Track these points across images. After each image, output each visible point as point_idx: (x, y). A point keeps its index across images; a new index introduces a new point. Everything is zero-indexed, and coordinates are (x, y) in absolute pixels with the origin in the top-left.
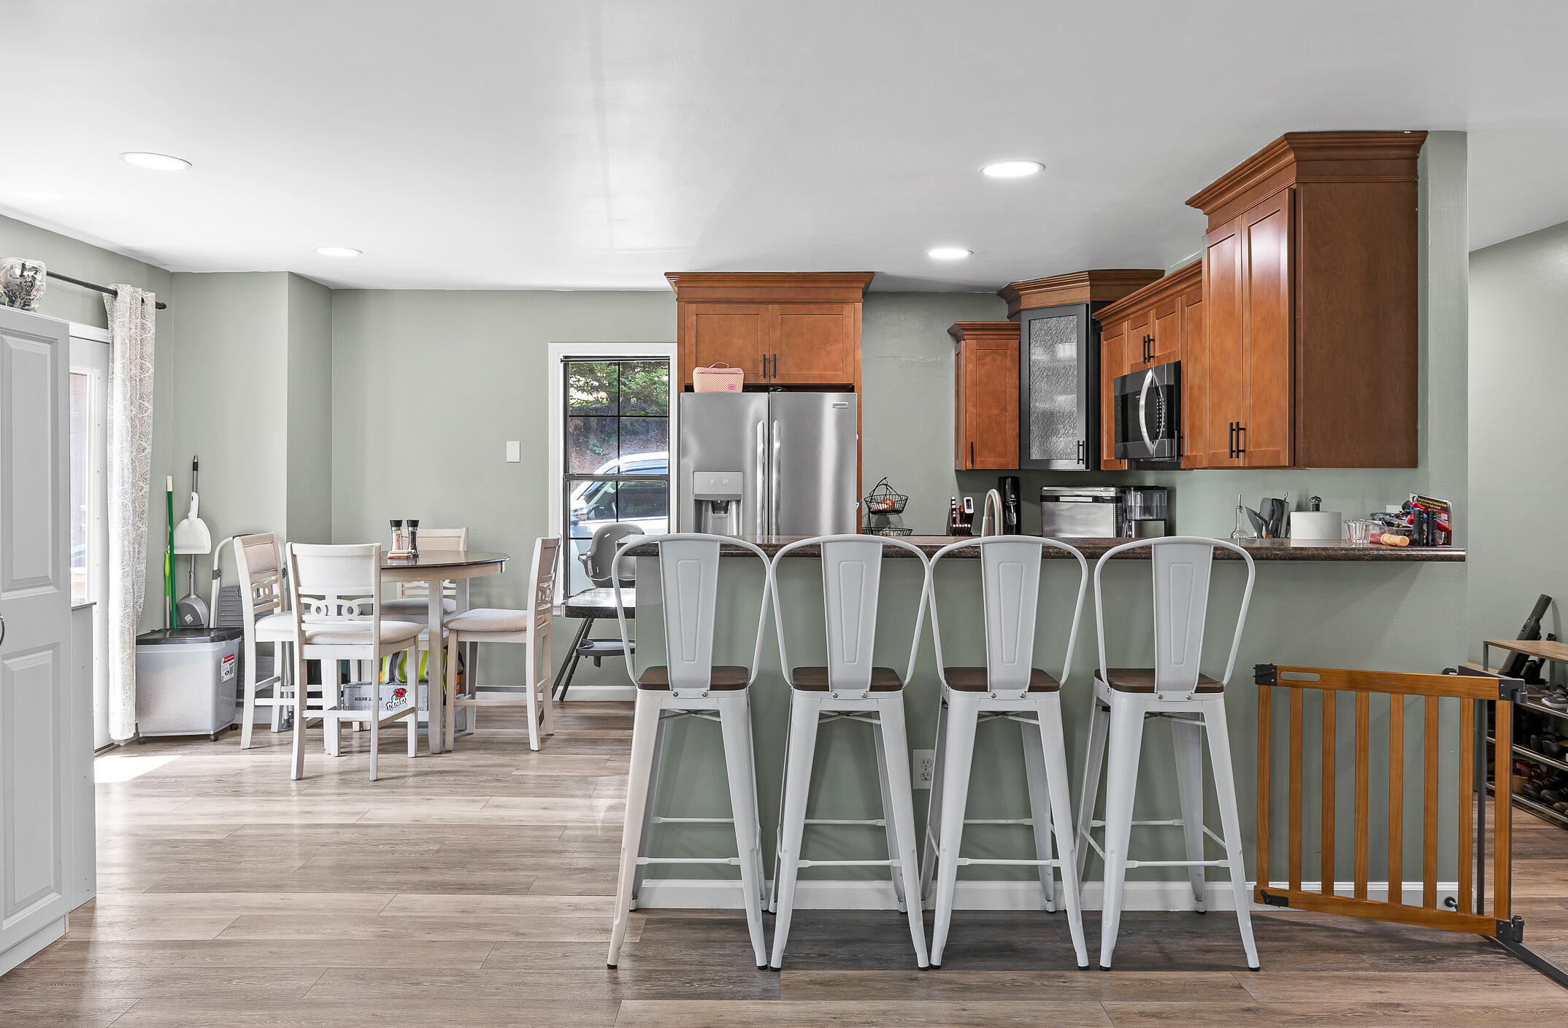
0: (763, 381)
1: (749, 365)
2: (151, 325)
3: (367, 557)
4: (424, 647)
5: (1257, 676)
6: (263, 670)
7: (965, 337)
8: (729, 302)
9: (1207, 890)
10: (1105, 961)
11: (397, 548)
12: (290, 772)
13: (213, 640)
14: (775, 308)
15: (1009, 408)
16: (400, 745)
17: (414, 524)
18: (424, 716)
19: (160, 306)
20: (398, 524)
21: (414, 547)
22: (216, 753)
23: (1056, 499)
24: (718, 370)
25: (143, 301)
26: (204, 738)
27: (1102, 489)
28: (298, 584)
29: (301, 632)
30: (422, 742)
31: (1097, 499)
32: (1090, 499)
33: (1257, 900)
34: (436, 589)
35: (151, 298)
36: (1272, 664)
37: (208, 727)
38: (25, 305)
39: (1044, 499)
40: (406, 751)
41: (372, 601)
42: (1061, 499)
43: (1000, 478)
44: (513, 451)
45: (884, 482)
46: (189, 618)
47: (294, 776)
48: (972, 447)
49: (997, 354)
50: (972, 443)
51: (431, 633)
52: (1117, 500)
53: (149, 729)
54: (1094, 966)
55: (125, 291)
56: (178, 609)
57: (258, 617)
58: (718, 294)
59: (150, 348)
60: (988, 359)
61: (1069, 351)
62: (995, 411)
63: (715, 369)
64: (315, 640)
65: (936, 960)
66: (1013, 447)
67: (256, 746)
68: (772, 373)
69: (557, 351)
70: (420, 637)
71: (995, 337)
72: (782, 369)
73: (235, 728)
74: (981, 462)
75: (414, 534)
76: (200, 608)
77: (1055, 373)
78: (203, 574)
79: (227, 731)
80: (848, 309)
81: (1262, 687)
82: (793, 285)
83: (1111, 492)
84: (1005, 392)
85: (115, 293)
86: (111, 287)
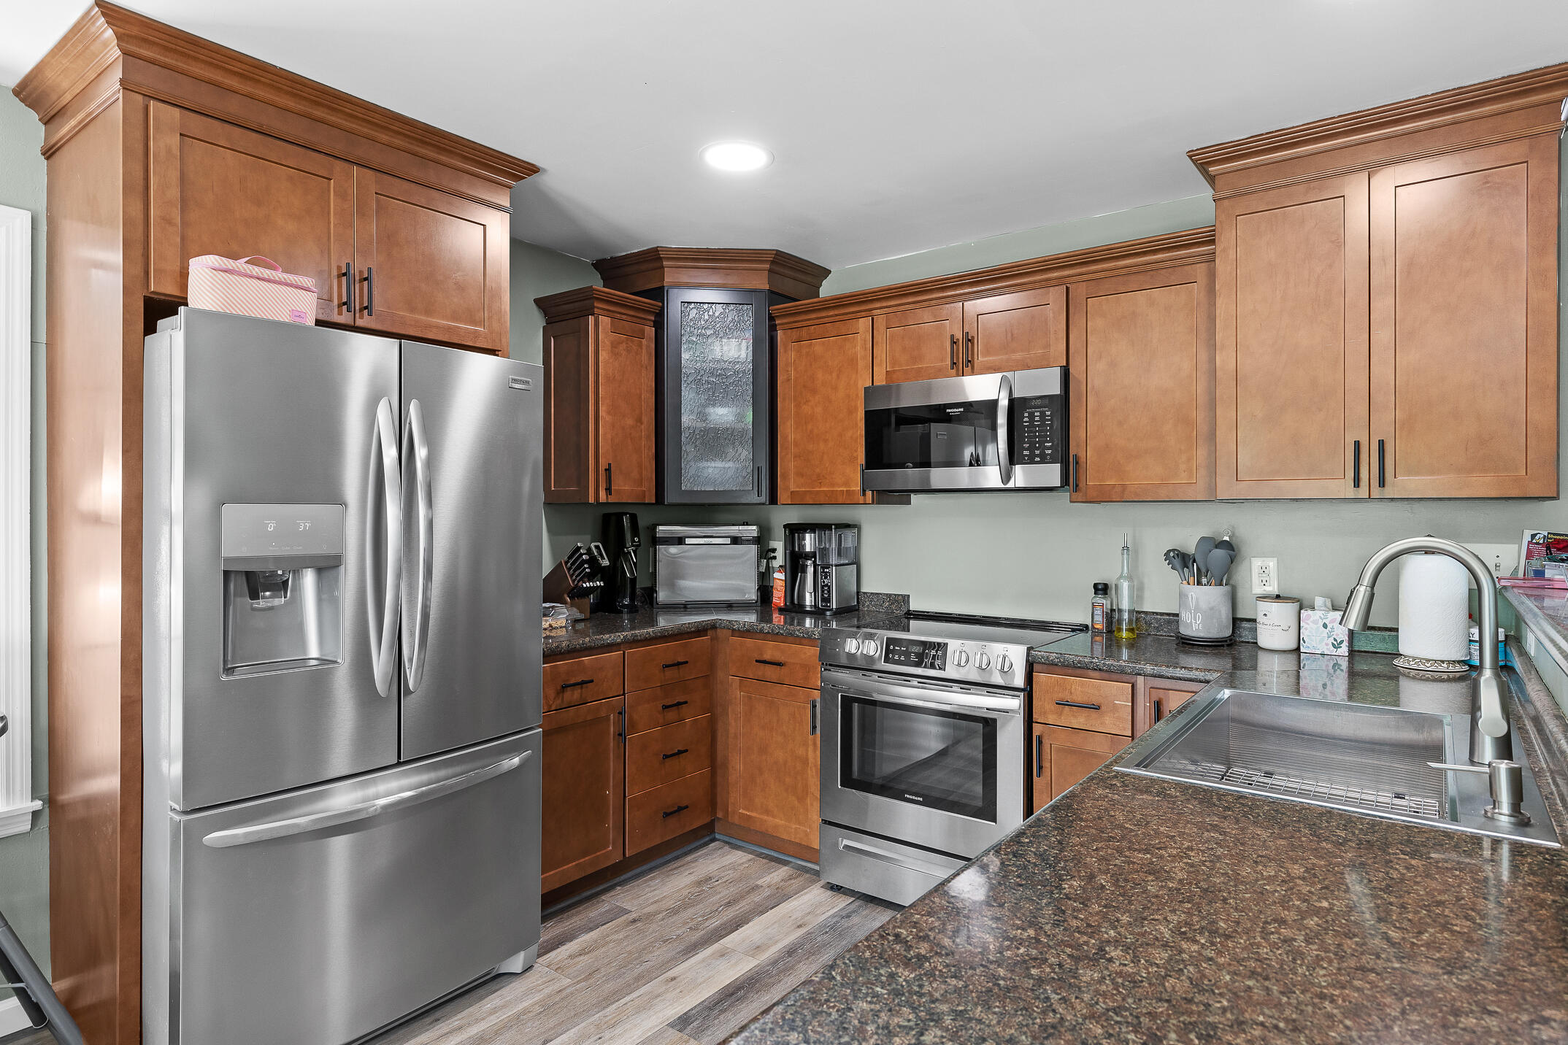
7: (596, 311)
14: (366, 178)
15: (645, 419)
23: (680, 541)
27: (741, 527)
31: (736, 540)
32: (728, 540)
39: (661, 541)
42: (687, 541)
48: (609, 471)
49: (632, 341)
50: (608, 464)
52: (758, 541)
58: (236, 108)
60: (622, 348)
62: (630, 422)
63: (250, 267)
66: (649, 472)
68: (362, 304)
71: (630, 319)
72: (379, 302)
74: (615, 492)
80: (493, 217)
82: (398, 141)
83: (752, 531)
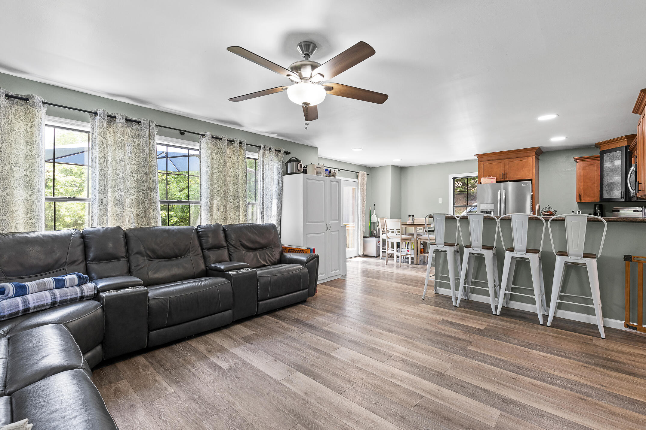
0: (502, 180)
1: (498, 176)
2: (366, 178)
3: (399, 221)
4: (413, 241)
5: (625, 258)
6: (384, 245)
7: (578, 162)
8: (493, 160)
9: (606, 321)
10: (549, 324)
11: (409, 221)
12: (385, 264)
13: (376, 238)
14: (507, 160)
15: (596, 183)
16: (408, 262)
17: (413, 216)
18: (413, 256)
19: (367, 174)
20: (410, 216)
21: (413, 221)
22: (376, 259)
23: (618, 211)
24: (488, 178)
25: (364, 173)
26: (374, 257)
27: (638, 208)
28: (386, 227)
29: (387, 236)
30: (412, 263)
31: (635, 211)
32: (632, 211)
33: (625, 327)
34: (416, 230)
35: (366, 173)
36: (630, 255)
37: (375, 254)
38: (335, 177)
39: (614, 211)
40: (409, 263)
41: (400, 230)
42: (620, 211)
43: (595, 205)
44: (440, 200)
45: (548, 206)
46: (373, 234)
47: (386, 264)
48: (580, 195)
49: (592, 165)
50: (580, 194)
51: (414, 239)
53: (365, 254)
54: (545, 324)
55: (361, 172)
56: (371, 232)
57: (383, 234)
58: (490, 158)
59: (365, 182)
60: (587, 168)
61: (618, 163)
64: (390, 238)
65: (498, 313)
66: (598, 194)
67: (382, 259)
68: (505, 177)
69: (451, 177)
70: (412, 239)
71: (590, 161)
72: (508, 176)
73: (379, 256)
74: (584, 200)
75: (413, 218)
76: (375, 232)
77: (613, 170)
78: (376, 226)
79: (378, 256)
80: (530, 158)
81: (627, 262)
82: (512, 153)
84: (595, 178)
85: (359, 173)
86: (359, 172)
